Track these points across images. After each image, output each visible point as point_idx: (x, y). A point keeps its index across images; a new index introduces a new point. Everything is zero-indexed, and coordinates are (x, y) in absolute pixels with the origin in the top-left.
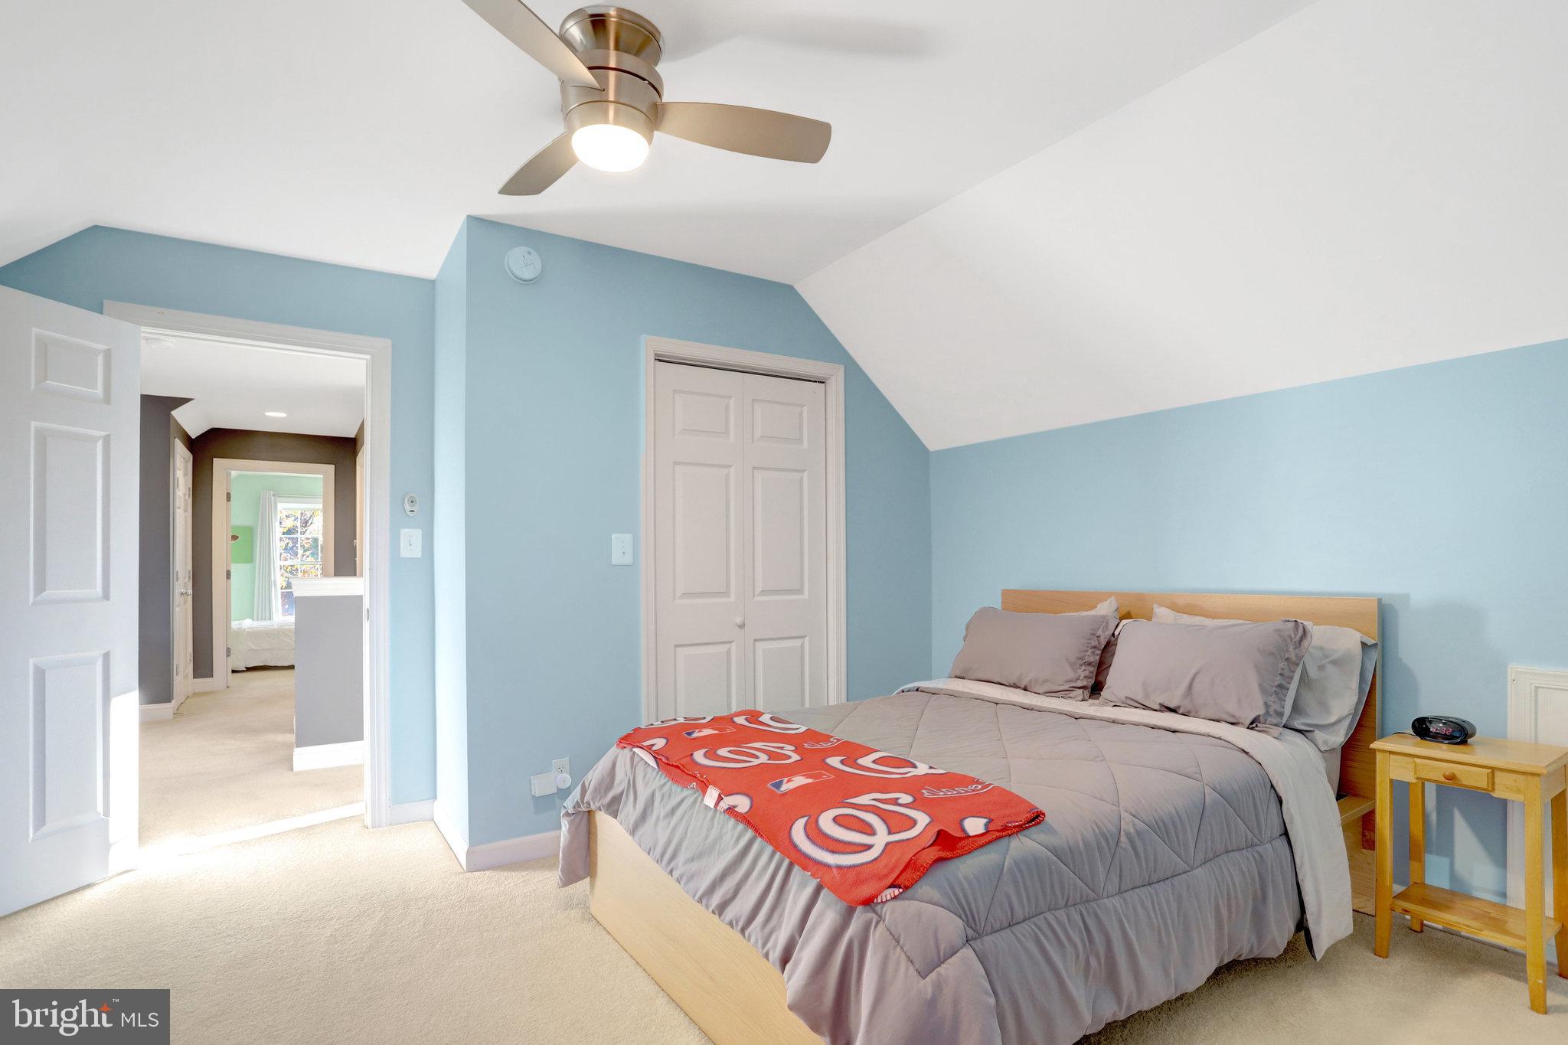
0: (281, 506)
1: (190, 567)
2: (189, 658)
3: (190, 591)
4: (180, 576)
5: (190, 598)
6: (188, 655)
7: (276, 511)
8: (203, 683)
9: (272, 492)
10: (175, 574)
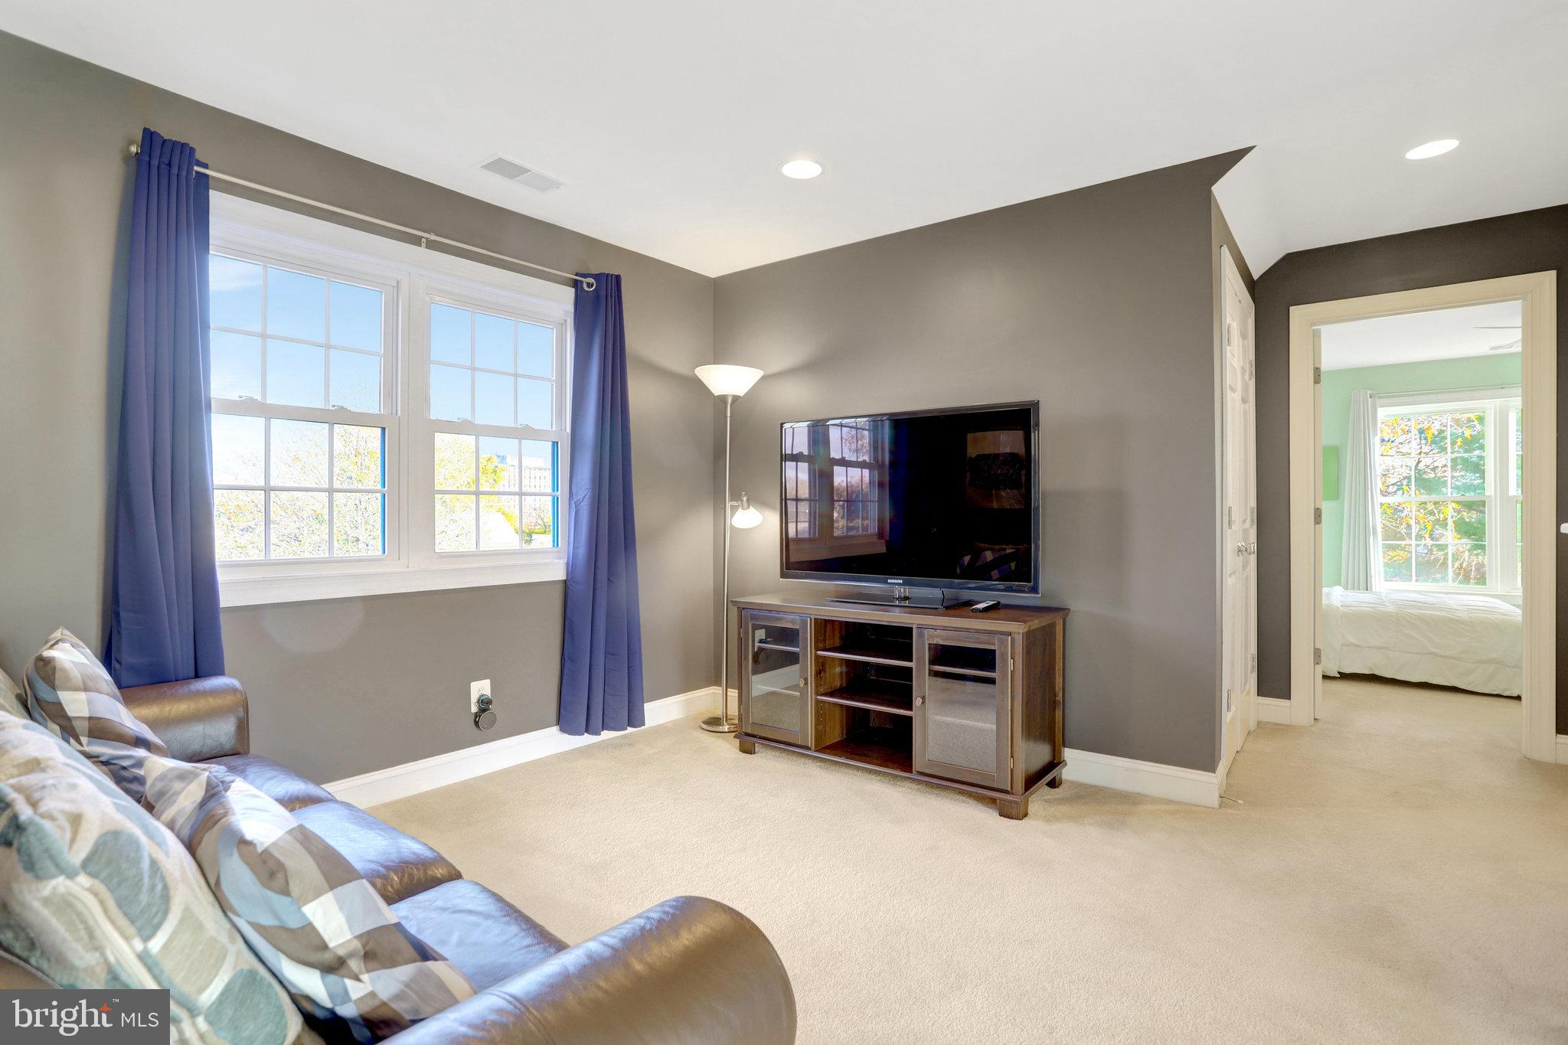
0: (1383, 413)
1: (1253, 503)
2: (1250, 663)
3: (1254, 547)
4: (1236, 516)
5: (1253, 559)
6: (1249, 656)
7: (1375, 425)
8: (1273, 708)
9: (1369, 392)
10: (1226, 512)
